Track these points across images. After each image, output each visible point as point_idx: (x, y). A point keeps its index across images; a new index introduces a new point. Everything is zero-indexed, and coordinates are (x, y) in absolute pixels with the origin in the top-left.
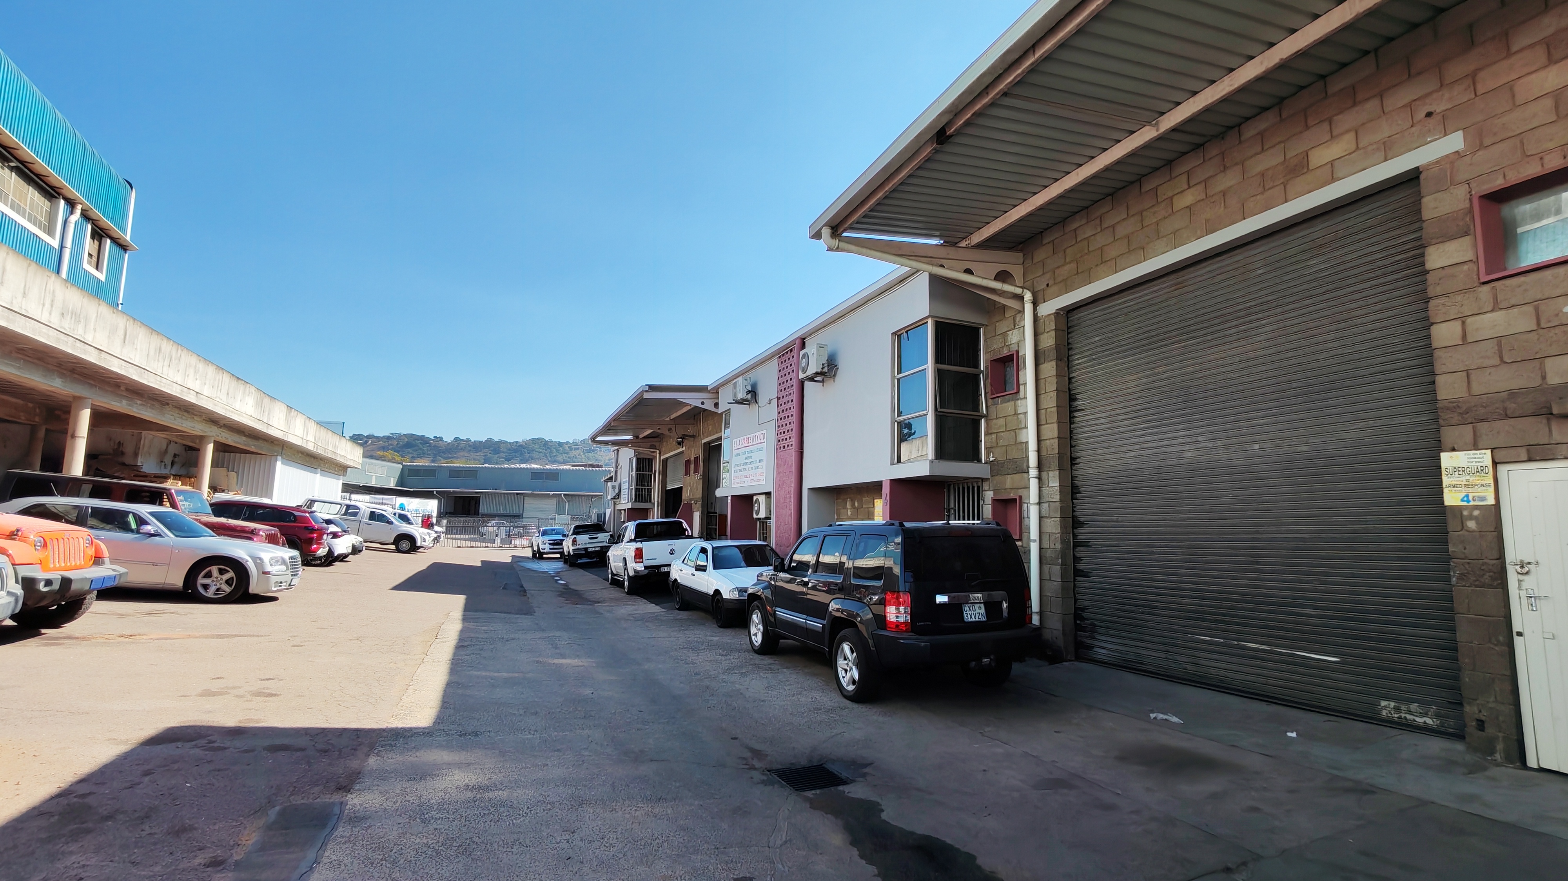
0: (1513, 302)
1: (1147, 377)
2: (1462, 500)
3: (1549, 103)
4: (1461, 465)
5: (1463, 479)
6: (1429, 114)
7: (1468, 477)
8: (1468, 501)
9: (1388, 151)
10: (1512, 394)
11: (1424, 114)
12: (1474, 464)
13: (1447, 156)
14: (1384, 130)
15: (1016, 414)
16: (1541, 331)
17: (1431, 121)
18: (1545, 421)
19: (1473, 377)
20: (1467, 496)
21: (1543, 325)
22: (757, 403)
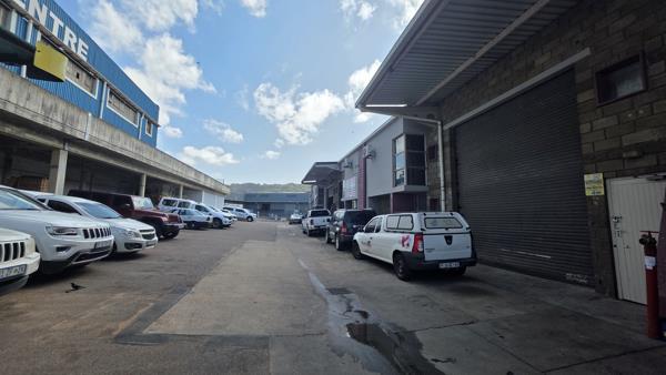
0: (610, 114)
2: (592, 194)
3: (621, 33)
4: (591, 180)
5: (593, 185)
8: (595, 194)
9: (562, 57)
10: (610, 151)
11: (575, 43)
12: (596, 179)
13: (584, 58)
14: (561, 50)
15: (437, 167)
17: (578, 45)
18: (620, 161)
19: (595, 145)
21: (621, 123)
22: (352, 167)
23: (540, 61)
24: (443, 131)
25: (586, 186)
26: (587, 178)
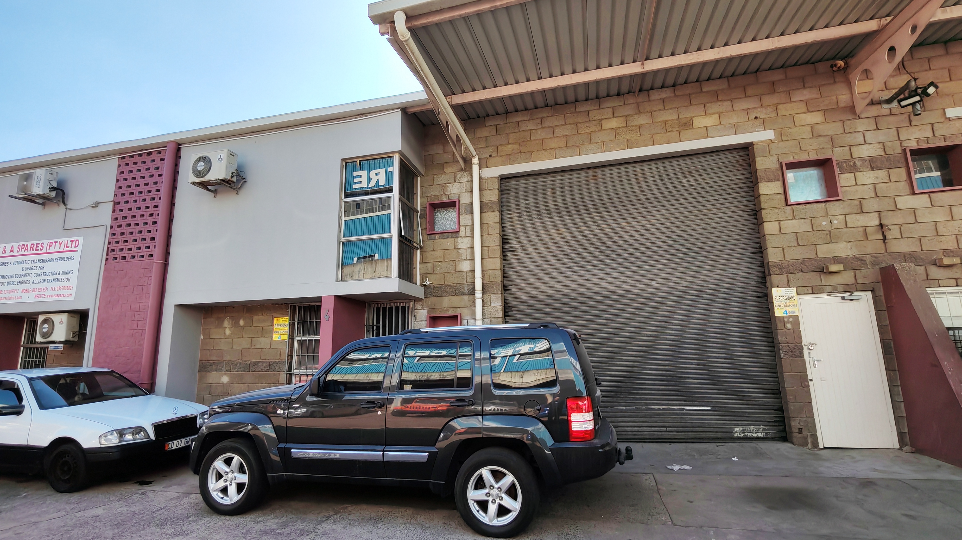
0: (801, 217)
1: (571, 232)
2: (784, 313)
3: (809, 129)
4: (782, 295)
5: (784, 302)
6: (756, 118)
7: (786, 301)
8: (787, 314)
9: (736, 129)
10: (803, 261)
11: (754, 117)
12: (788, 294)
13: (766, 140)
14: (734, 119)
15: (455, 248)
16: (813, 232)
17: (757, 122)
18: (818, 275)
19: (785, 251)
20: (786, 311)
21: (815, 229)
22: (64, 203)
23: (701, 122)
24: (480, 178)
25: (775, 303)
26: (776, 292)
